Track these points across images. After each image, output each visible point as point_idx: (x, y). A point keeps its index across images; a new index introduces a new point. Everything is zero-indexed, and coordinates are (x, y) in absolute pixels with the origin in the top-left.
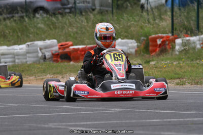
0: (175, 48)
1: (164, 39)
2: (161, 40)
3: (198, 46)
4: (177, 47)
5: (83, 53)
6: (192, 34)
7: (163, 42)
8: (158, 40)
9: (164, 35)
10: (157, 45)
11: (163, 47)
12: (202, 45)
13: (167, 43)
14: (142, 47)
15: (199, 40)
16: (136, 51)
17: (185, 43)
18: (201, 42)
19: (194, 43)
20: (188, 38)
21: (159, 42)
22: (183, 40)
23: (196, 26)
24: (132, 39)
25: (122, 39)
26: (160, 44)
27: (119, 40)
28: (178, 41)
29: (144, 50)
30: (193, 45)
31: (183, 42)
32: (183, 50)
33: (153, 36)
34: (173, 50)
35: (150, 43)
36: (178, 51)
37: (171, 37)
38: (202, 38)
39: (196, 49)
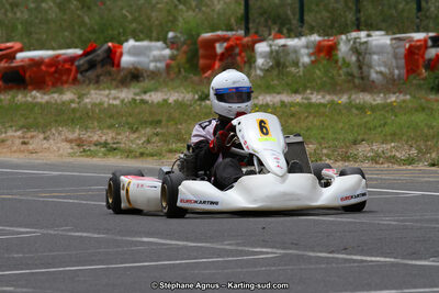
0: (255, 62)
1: (231, 43)
2: (225, 45)
3: (306, 60)
4: (260, 61)
5: (53, 69)
6: (292, 34)
7: (229, 50)
8: (217, 45)
9: (229, 34)
10: (216, 55)
11: (229, 61)
12: (313, 58)
13: (237, 50)
14: (182, 59)
15: (307, 47)
16: (168, 66)
17: (277, 52)
18: (311, 51)
19: (296, 51)
20: (282, 42)
21: (219, 48)
22: (271, 46)
23: (297, 17)
24: (158, 40)
25: (137, 41)
26: (222, 54)
27: (131, 43)
28: (262, 47)
29: (187, 66)
30: (293, 56)
31: (271, 52)
32: (272, 67)
33: (207, 35)
34: (250, 67)
35: (201, 52)
36: (261, 69)
37: (246, 40)
38: (313, 42)
39: (300, 64)
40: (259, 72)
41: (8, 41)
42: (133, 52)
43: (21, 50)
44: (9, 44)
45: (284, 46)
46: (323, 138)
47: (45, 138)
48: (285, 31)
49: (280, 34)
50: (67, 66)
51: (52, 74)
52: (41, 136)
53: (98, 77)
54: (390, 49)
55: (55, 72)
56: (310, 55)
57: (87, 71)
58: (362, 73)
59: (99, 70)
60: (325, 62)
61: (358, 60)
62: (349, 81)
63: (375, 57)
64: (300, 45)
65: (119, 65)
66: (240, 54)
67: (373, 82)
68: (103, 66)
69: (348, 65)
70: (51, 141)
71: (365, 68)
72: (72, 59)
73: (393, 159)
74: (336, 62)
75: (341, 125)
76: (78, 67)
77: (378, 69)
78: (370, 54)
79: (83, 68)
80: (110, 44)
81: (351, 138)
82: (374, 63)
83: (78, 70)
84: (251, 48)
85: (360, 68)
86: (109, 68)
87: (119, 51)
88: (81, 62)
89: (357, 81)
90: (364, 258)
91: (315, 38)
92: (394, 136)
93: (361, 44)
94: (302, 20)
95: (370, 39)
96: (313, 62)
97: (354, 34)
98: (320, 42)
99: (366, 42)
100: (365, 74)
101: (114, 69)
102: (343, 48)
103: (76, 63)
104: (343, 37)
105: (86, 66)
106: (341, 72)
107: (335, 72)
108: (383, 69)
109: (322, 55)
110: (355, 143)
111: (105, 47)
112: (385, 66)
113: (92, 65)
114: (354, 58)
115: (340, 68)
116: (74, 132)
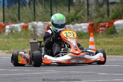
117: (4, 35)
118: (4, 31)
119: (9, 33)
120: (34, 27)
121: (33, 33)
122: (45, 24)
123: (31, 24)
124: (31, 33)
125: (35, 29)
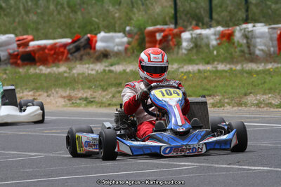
0: (181, 44)
1: (166, 33)
2: (162, 34)
3: (214, 43)
4: (185, 44)
5: (52, 52)
6: (205, 26)
7: (165, 37)
8: (157, 35)
9: (165, 27)
10: (156, 41)
11: (165, 44)
12: (219, 41)
13: (170, 38)
14: (135, 44)
15: (215, 34)
16: (126, 49)
17: (196, 38)
18: (217, 37)
19: (207, 37)
20: (198, 31)
21: (159, 36)
22: (191, 34)
23: (208, 15)
24: (120, 32)
25: (106, 32)
26: (161, 41)
27: (102, 34)
28: (186, 35)
29: (138, 48)
30: (205, 40)
31: (192, 38)
32: (192, 48)
33: (150, 28)
34: (179, 48)
35: (147, 39)
36: (186, 49)
37: (175, 31)
38: (219, 31)
39: (211, 46)
40: (184, 51)
41: (24, 35)
42: (104, 40)
43: (33, 40)
44: (25, 37)
45: (200, 34)
46: (225, 92)
47: (48, 96)
48: (200, 24)
49: (197, 26)
50: (62, 50)
51: (52, 55)
52: (46, 94)
53: (82, 56)
54: (267, 35)
55: (54, 54)
56: (216, 39)
57: (74, 52)
58: (250, 50)
59: (82, 52)
60: (227, 44)
61: (247, 43)
62: (241, 56)
63: (258, 40)
64: (210, 34)
65: (95, 48)
66: (172, 40)
67: (257, 56)
68: (84, 49)
69: (241, 46)
70: (52, 98)
71: (252, 48)
72: (65, 45)
73: (270, 105)
74: (234, 44)
75: (236, 84)
76: (69, 50)
77: (260, 47)
78: (255, 38)
79: (71, 51)
80: (89, 35)
81: (243, 91)
82: (258, 44)
83: (69, 52)
84: (178, 35)
85: (249, 47)
86: (88, 50)
87: (94, 39)
88: (71, 47)
89: (247, 56)
90: (250, 168)
91: (220, 29)
92: (270, 90)
93: (249, 32)
94: (211, 17)
95: (254, 28)
96: (219, 44)
97: (244, 26)
98: (223, 31)
99: (252, 31)
100: (252, 51)
101: (92, 51)
102: (238, 35)
103: (68, 48)
104: (238, 28)
105: (74, 50)
106: (237, 50)
107: (232, 50)
108: (263, 47)
109: (224, 39)
110: (246, 95)
111: (86, 37)
112: (265, 45)
113: (78, 49)
114: (245, 41)
115: (236, 48)
116: (66, 92)
117: (178, 53)
118: (179, 44)
119: (190, 50)
120: (248, 36)
121: (246, 50)
122: (274, 28)
123: (241, 30)
124: (242, 49)
125: (249, 41)
